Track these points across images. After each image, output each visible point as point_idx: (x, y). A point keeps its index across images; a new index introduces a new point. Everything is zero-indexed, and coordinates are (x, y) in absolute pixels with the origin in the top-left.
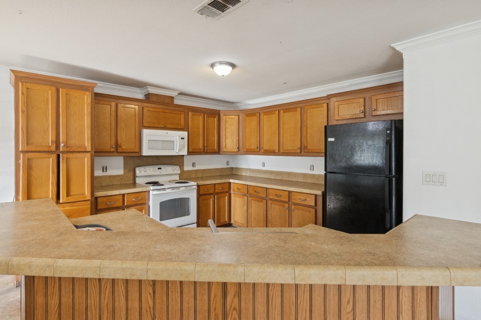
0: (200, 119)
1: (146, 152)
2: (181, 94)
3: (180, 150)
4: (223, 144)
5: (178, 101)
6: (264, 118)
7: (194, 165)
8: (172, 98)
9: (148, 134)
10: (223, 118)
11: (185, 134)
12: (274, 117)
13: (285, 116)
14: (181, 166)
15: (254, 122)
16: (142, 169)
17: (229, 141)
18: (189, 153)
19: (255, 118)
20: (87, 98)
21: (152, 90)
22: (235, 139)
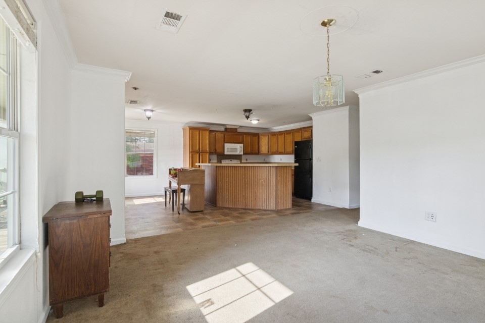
0: (249, 138)
1: (226, 153)
2: (241, 126)
3: (240, 152)
4: (261, 150)
5: (239, 130)
6: (279, 137)
7: (246, 160)
8: (236, 129)
9: (227, 146)
10: (261, 137)
11: (242, 145)
12: (283, 136)
13: (287, 136)
14: (241, 160)
15: (274, 138)
16: (224, 160)
17: (264, 149)
18: (244, 154)
19: (275, 137)
20: (207, 133)
21: (228, 127)
22: (266, 147)
